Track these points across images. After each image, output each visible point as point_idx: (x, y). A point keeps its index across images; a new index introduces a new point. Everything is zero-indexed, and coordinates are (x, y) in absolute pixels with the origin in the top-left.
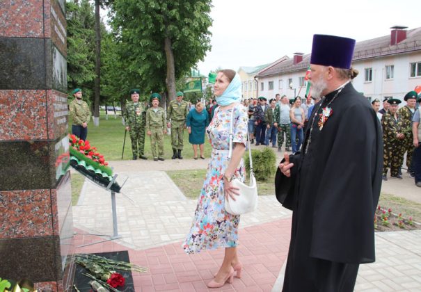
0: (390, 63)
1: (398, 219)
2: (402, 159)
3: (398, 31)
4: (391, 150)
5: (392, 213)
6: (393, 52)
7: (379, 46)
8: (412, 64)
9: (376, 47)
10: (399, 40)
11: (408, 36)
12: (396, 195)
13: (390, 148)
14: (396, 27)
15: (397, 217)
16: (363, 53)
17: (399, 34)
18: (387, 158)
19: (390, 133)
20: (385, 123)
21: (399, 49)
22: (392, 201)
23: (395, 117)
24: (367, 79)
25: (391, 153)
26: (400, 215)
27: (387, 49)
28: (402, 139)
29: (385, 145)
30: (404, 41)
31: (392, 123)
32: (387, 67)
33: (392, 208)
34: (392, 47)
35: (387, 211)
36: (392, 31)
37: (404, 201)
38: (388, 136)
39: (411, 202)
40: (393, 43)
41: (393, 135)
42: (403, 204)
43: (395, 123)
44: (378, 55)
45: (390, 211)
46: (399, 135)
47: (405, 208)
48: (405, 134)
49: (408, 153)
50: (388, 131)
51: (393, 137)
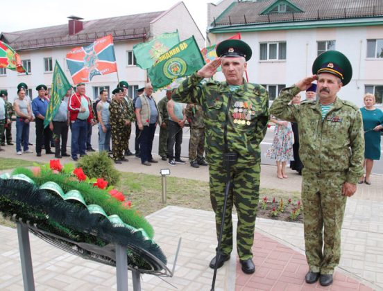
3: (76, 21)
6: (74, 42)
7: (59, 35)
10: (77, 31)
11: (84, 27)
14: (73, 18)
16: (40, 42)
17: (76, 25)
19: (120, 120)
23: (121, 105)
24: (47, 69)
30: (82, 32)
34: (67, 38)
36: (70, 21)
38: (118, 123)
40: (71, 33)
41: (123, 122)
43: (122, 110)
44: (58, 44)
46: (127, 122)
50: (118, 119)
51: (123, 125)
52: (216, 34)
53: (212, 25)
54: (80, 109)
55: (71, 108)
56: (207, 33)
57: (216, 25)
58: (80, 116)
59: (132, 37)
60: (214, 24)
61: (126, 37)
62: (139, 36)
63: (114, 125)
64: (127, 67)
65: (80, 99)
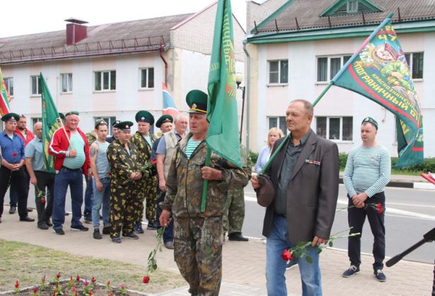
0: (66, 69)
1: (106, 290)
2: (141, 210)
3: (76, 26)
4: (124, 197)
5: (97, 283)
6: (70, 55)
7: (51, 44)
8: (96, 73)
9: (45, 45)
10: (78, 39)
11: (89, 34)
12: (97, 256)
13: (123, 194)
14: (73, 21)
15: (104, 287)
17: (76, 30)
18: (119, 209)
19: (121, 172)
20: (114, 158)
21: (78, 51)
22: (92, 266)
23: (127, 148)
25: (124, 201)
26: (109, 283)
27: (61, 49)
28: (138, 181)
29: (114, 190)
30: (85, 41)
31: (123, 157)
32: (63, 75)
33: (95, 275)
34: (68, 48)
35: (89, 281)
36: (67, 25)
37: (108, 263)
38: (119, 177)
39: (118, 263)
40: (69, 42)
41: (126, 175)
42: (108, 267)
43: (128, 156)
44: (49, 57)
45: (93, 281)
46: (134, 174)
47: (112, 272)
48: (143, 173)
49: (148, 201)
50: (119, 169)
51: (126, 178)
52: (258, 44)
53: (252, 32)
54: (67, 153)
55: (53, 150)
56: (244, 44)
57: (258, 32)
58: (68, 163)
59: (146, 48)
60: (256, 30)
61: (138, 49)
62: (154, 47)
63: (113, 178)
64: (139, 91)
65: (69, 136)
